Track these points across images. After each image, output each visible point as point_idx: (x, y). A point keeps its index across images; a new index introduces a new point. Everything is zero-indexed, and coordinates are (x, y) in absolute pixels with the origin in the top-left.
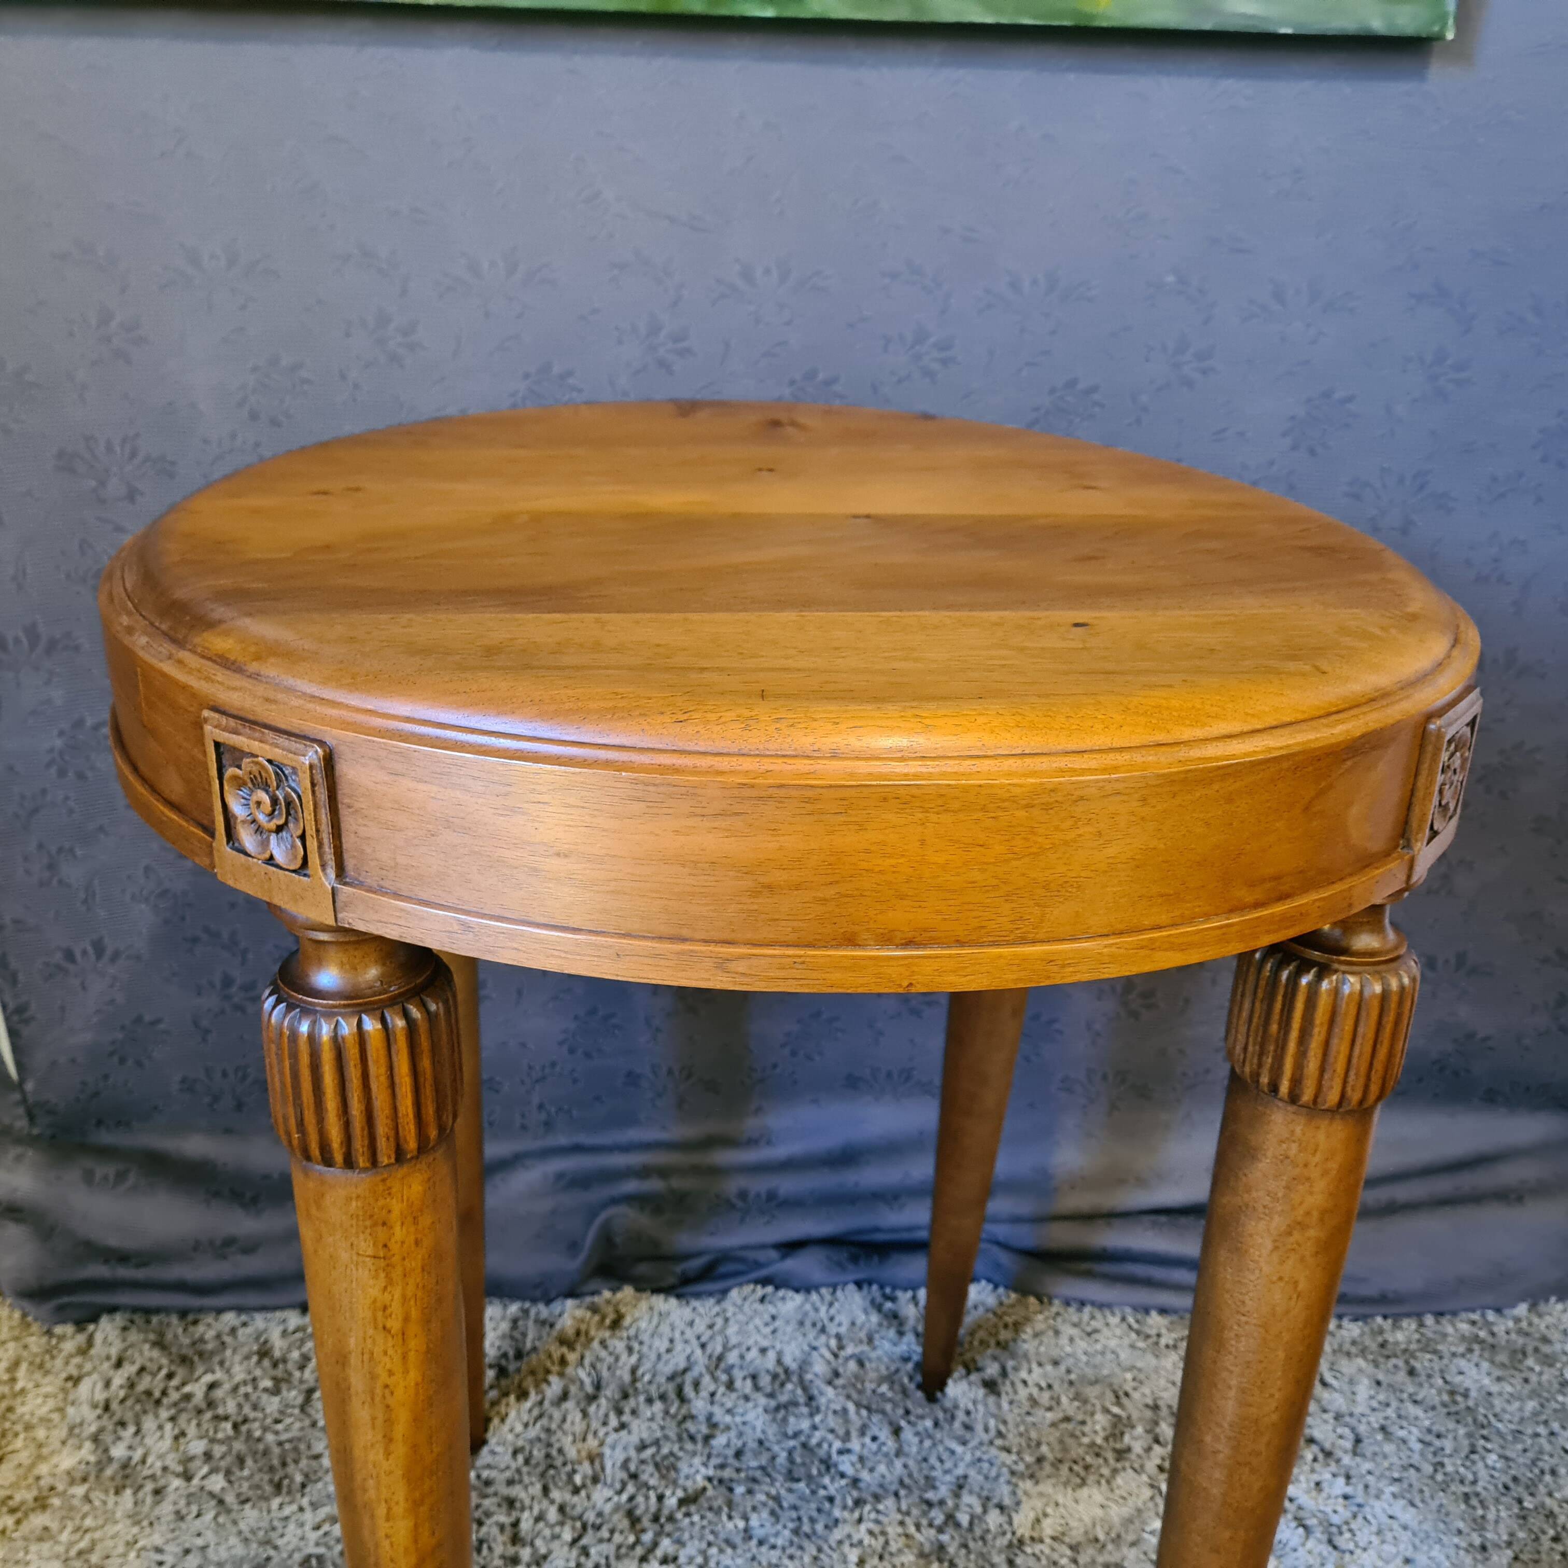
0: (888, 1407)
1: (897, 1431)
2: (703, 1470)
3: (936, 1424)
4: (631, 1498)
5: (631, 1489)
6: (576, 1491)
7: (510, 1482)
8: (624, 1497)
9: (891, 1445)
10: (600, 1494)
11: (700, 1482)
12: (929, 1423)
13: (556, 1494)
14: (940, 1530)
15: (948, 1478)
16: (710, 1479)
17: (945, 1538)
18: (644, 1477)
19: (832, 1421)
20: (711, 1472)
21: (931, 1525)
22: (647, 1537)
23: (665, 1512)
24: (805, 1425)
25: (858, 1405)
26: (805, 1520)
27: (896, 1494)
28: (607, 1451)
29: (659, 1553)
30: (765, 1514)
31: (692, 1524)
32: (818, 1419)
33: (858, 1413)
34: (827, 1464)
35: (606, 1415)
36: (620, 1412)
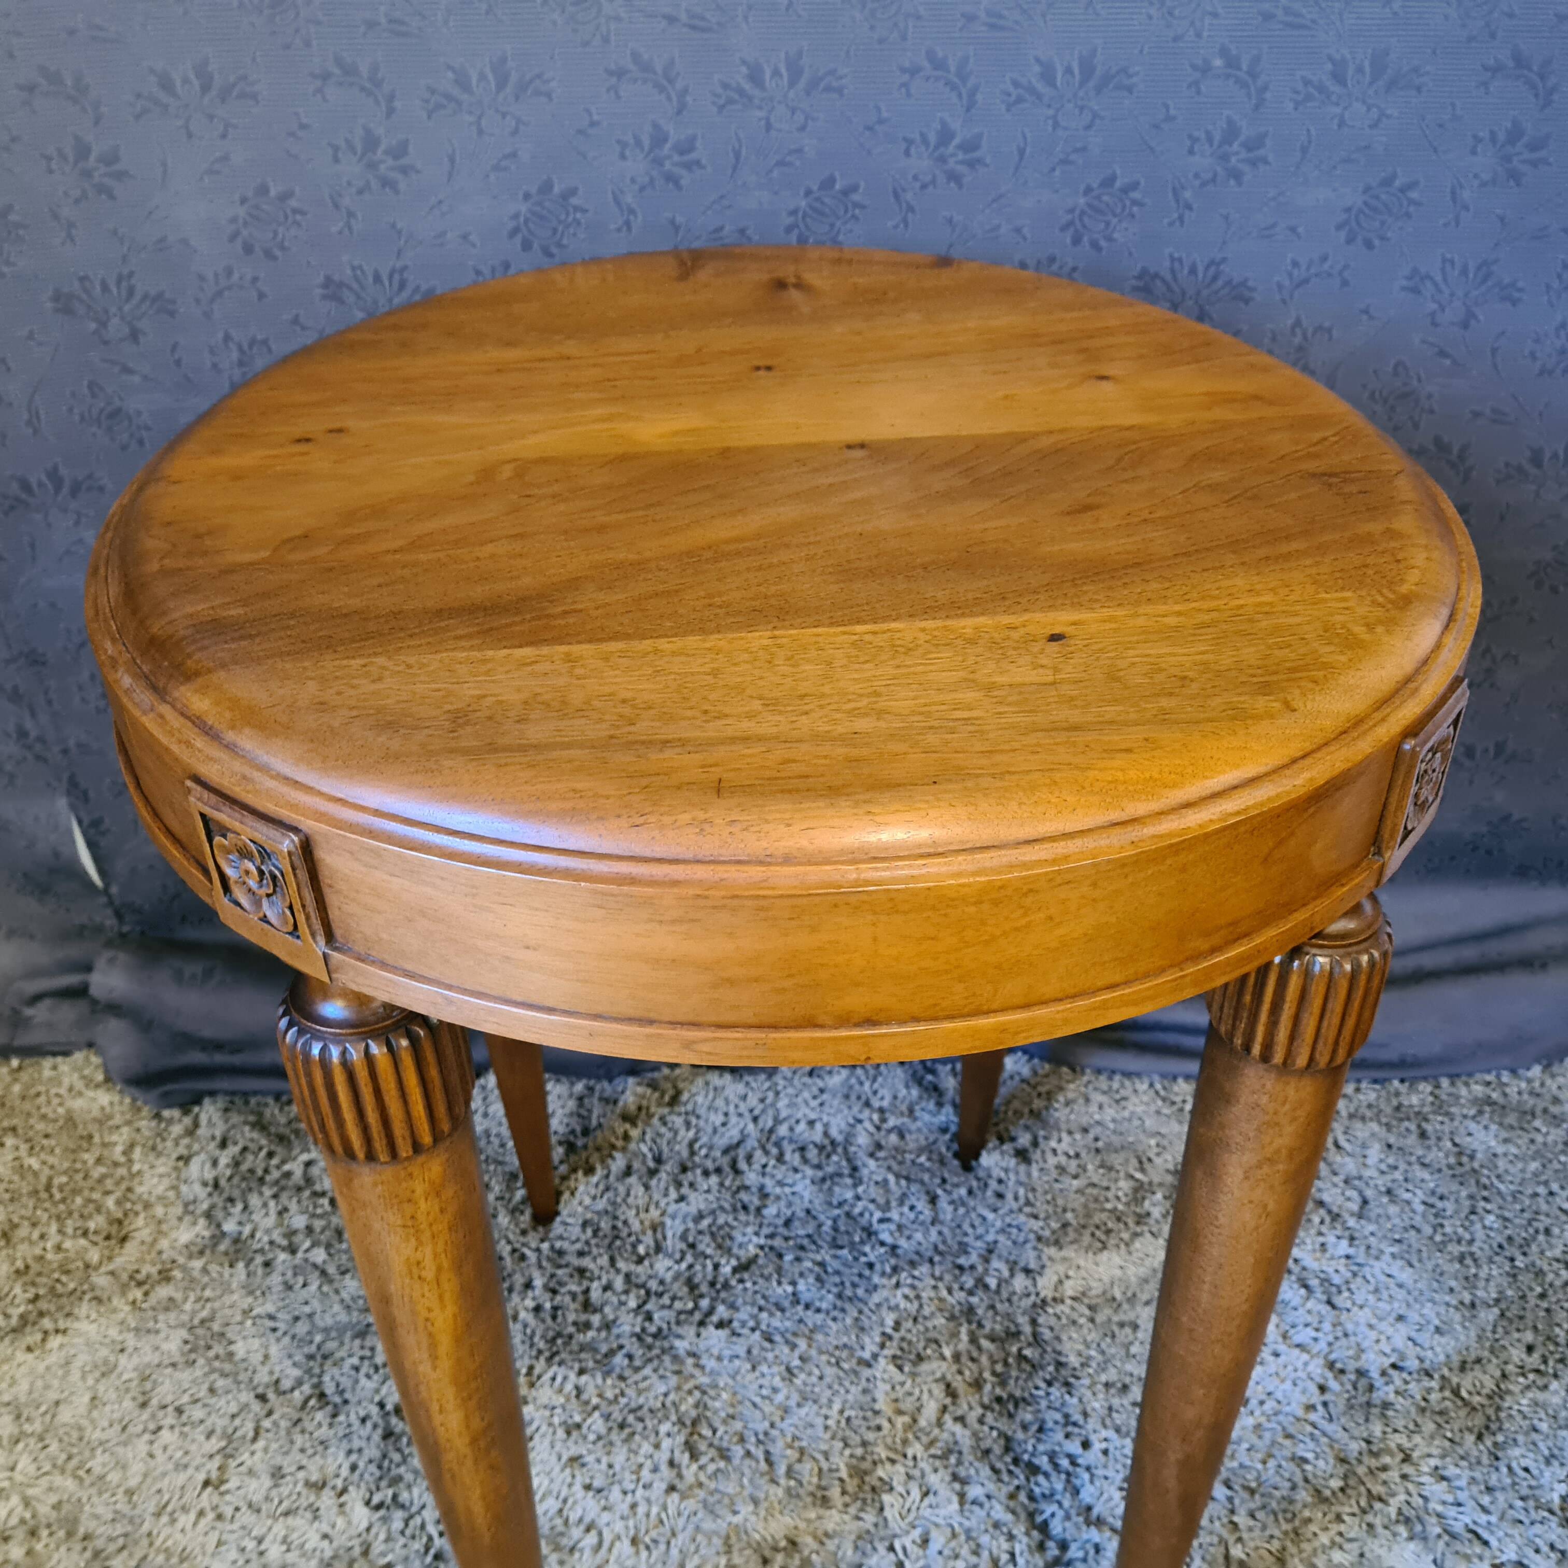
0: (926, 1177)
1: (933, 1200)
2: (755, 1239)
3: (970, 1192)
4: (690, 1267)
5: (689, 1259)
6: (640, 1260)
7: (581, 1254)
8: (684, 1265)
9: (927, 1214)
10: (662, 1265)
11: (752, 1250)
12: (963, 1191)
13: (621, 1264)
14: (971, 1293)
15: (979, 1244)
16: (762, 1248)
17: (974, 1300)
18: (701, 1247)
19: (874, 1192)
20: (762, 1241)
21: (962, 1289)
22: (705, 1303)
23: (721, 1279)
24: (849, 1195)
25: (898, 1176)
26: (848, 1284)
27: (931, 1261)
28: (668, 1222)
29: (715, 1318)
30: (811, 1280)
31: (745, 1289)
32: (860, 1189)
33: (897, 1183)
34: (869, 1232)
35: (667, 1189)
36: (679, 1185)
